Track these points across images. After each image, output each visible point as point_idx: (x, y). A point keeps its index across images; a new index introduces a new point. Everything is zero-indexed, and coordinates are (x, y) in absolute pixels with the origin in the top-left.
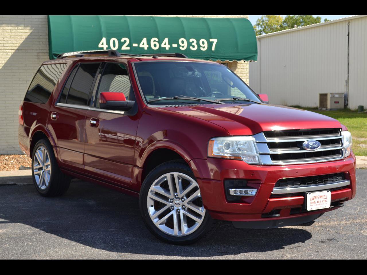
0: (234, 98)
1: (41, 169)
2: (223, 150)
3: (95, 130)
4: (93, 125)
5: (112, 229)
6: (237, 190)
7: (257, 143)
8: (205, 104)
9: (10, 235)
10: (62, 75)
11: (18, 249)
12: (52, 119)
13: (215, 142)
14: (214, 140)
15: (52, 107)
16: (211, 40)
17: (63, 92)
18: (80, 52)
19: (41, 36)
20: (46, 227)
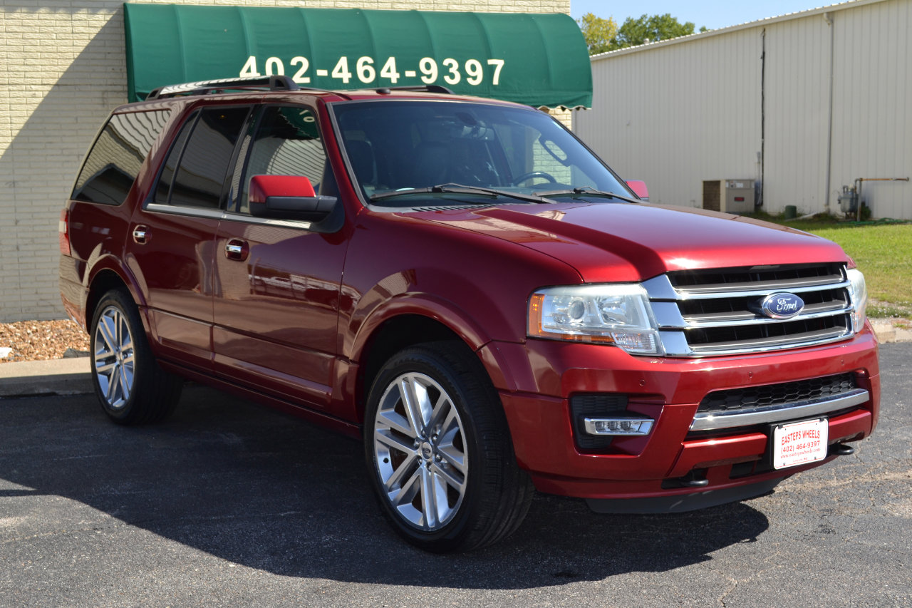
0: (575, 190)
1: (111, 360)
2: (568, 320)
3: (241, 268)
4: (233, 256)
5: (288, 513)
6: (604, 422)
7: (652, 300)
8: (508, 204)
9: (34, 533)
10: (159, 138)
11: (55, 574)
12: (136, 241)
13: (544, 299)
14: (542, 295)
15: (136, 212)
16: (490, 62)
17: (162, 179)
18: (200, 83)
19: (109, 53)
20: (125, 509)
